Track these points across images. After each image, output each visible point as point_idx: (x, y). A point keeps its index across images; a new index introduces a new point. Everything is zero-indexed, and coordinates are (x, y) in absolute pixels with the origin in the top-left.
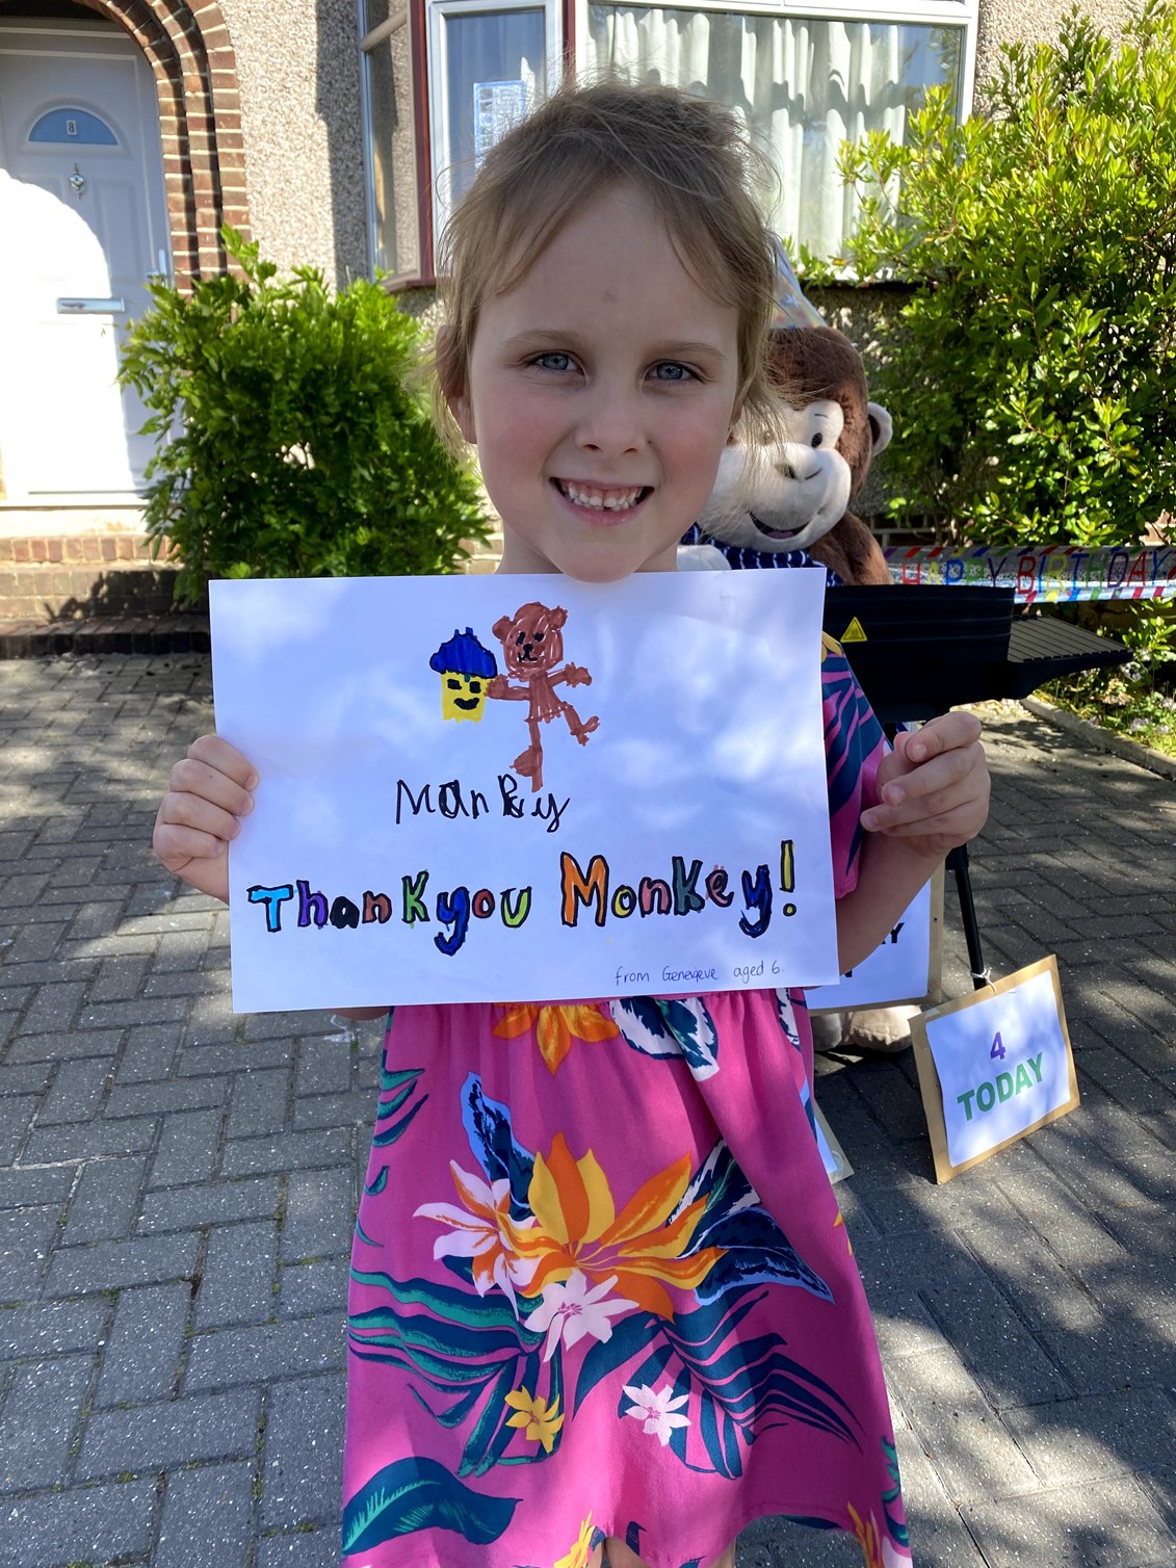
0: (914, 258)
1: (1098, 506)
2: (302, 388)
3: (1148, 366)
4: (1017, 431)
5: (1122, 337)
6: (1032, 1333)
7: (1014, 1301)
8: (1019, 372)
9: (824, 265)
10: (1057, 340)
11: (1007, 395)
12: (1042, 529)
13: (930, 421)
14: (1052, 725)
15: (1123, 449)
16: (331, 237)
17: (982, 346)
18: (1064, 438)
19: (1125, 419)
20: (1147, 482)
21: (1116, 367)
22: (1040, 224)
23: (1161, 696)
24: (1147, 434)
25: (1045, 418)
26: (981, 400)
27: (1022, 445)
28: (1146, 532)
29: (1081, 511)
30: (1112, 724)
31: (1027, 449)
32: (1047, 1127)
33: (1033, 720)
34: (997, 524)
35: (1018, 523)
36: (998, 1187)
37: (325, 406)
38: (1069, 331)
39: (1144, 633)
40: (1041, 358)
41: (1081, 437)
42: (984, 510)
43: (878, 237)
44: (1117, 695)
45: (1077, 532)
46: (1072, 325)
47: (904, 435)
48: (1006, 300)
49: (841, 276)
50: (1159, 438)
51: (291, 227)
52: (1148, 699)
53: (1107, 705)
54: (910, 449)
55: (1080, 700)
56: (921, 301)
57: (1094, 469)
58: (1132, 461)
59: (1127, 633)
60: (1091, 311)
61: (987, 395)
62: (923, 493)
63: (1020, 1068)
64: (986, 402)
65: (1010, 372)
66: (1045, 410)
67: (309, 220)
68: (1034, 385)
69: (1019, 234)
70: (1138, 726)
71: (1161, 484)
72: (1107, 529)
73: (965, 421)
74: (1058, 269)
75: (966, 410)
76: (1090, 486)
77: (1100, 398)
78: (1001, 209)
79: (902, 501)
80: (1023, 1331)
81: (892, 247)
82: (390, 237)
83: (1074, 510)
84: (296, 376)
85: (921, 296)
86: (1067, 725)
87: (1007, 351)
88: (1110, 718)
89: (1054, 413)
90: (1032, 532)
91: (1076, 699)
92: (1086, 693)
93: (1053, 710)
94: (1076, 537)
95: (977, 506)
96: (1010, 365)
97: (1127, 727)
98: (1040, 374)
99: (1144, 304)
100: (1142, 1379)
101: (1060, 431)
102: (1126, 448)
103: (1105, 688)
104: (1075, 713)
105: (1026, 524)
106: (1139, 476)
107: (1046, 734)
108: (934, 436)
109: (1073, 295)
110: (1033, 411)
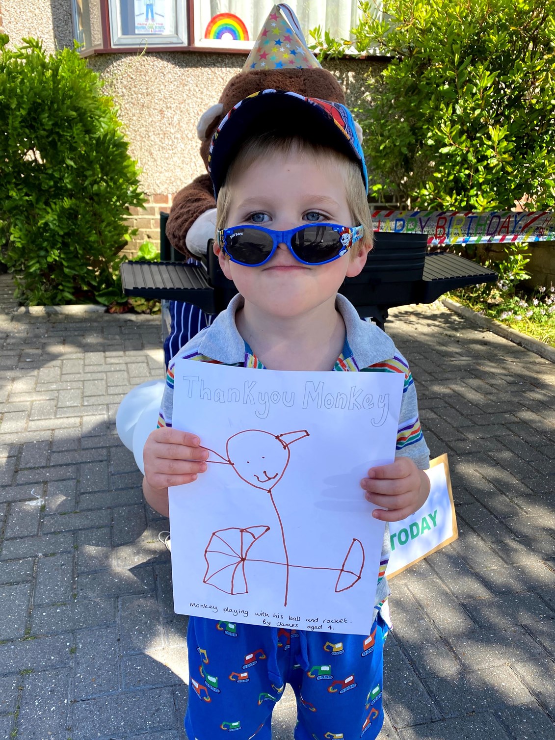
0: (390, 41)
1: (488, 190)
2: (29, 114)
3: (520, 107)
4: (445, 145)
5: (506, 90)
6: (420, 679)
7: (412, 659)
8: (447, 110)
9: (340, 45)
10: (470, 90)
11: (440, 124)
12: (457, 204)
13: (396, 139)
14: (459, 315)
15: (504, 156)
16: (51, 22)
17: (428, 94)
18: (471, 150)
19: (506, 138)
20: (516, 176)
21: (502, 108)
22: (462, 19)
23: (518, 299)
24: (518, 148)
25: (460, 137)
26: (425, 127)
27: (447, 154)
28: (515, 206)
29: (479, 193)
30: (491, 315)
31: (450, 156)
32: (439, 552)
33: (449, 312)
34: (432, 200)
35: (443, 200)
36: (408, 589)
37: (42, 125)
38: (476, 85)
39: (511, 263)
40: (459, 101)
41: (481, 149)
42: (425, 192)
43: (369, 27)
44: (495, 298)
45: (476, 205)
46: (478, 81)
47: (381, 148)
48: (441, 66)
49: (348, 52)
50: (524, 150)
51: (26, 15)
52: (511, 301)
53: (489, 304)
54: (385, 156)
55: (475, 301)
56: (394, 67)
57: (488, 168)
58: (509, 163)
59: (502, 264)
60: (489, 72)
61: (429, 124)
62: (391, 182)
63: (424, 519)
64: (428, 128)
65: (442, 110)
66: (461, 133)
67: (37, 11)
68: (455, 118)
69: (449, 25)
70: (504, 316)
71: (524, 177)
72: (493, 204)
73: (417, 141)
74: (471, 47)
75: (417, 133)
76: (485, 178)
77: (493, 125)
78: (440, 10)
79: (380, 186)
80: (416, 678)
81: (377, 33)
82: (87, 23)
83: (475, 192)
84: (24, 106)
85: (395, 64)
86: (467, 315)
87: (441, 97)
88: (490, 311)
89: (466, 134)
90: (452, 205)
91: (472, 300)
92: (478, 297)
93: (459, 307)
94: (475, 208)
95: (421, 189)
96: (442, 106)
97: (499, 317)
98: (459, 111)
99: (519, 69)
100: (482, 707)
101: (469, 145)
102: (506, 156)
103: (489, 294)
104: (472, 309)
105: (448, 201)
106: (512, 172)
107: (455, 320)
108: (398, 148)
109: (479, 62)
110: (454, 133)
